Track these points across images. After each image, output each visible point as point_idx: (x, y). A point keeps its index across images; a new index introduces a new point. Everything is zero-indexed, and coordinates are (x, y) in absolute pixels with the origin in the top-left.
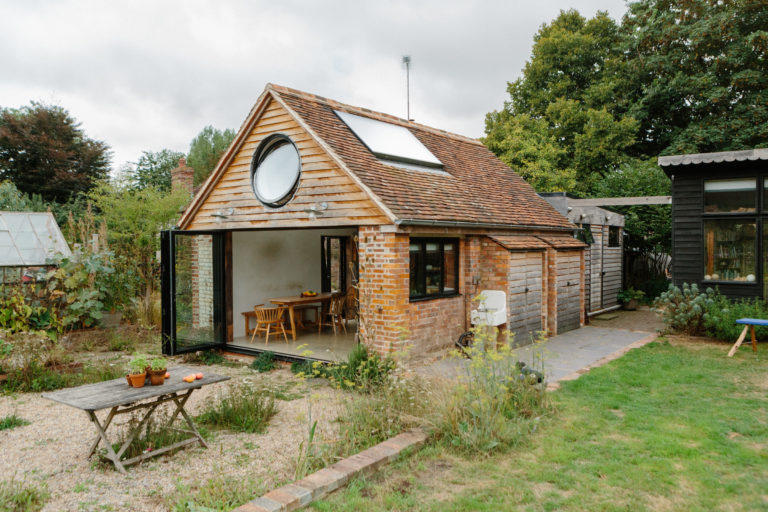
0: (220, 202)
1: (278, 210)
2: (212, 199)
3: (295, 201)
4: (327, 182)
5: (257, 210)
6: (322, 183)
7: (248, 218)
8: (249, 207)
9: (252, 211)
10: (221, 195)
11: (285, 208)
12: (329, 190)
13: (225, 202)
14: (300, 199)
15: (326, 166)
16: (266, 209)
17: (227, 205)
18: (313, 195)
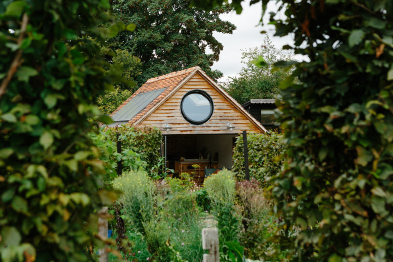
0: (156, 120)
1: (199, 126)
2: (149, 119)
3: (211, 122)
4: (229, 115)
5: (185, 125)
6: (226, 115)
7: (178, 129)
8: (179, 124)
9: (181, 126)
10: (157, 117)
11: (204, 125)
12: (230, 118)
13: (161, 121)
14: (214, 121)
15: (229, 108)
16: (191, 125)
17: (162, 122)
18: (221, 120)
